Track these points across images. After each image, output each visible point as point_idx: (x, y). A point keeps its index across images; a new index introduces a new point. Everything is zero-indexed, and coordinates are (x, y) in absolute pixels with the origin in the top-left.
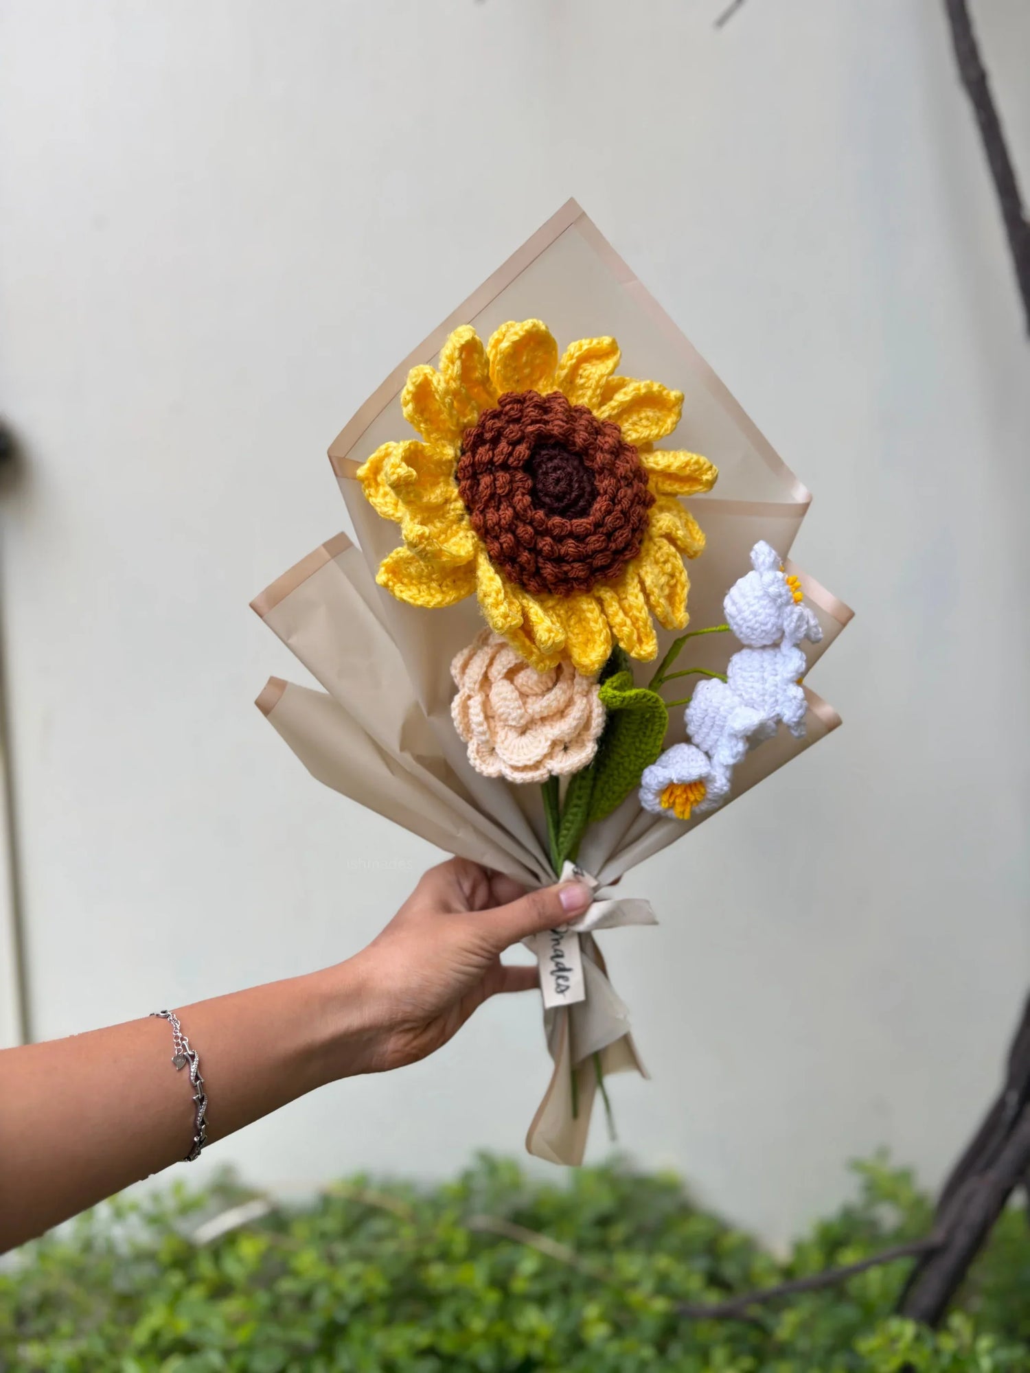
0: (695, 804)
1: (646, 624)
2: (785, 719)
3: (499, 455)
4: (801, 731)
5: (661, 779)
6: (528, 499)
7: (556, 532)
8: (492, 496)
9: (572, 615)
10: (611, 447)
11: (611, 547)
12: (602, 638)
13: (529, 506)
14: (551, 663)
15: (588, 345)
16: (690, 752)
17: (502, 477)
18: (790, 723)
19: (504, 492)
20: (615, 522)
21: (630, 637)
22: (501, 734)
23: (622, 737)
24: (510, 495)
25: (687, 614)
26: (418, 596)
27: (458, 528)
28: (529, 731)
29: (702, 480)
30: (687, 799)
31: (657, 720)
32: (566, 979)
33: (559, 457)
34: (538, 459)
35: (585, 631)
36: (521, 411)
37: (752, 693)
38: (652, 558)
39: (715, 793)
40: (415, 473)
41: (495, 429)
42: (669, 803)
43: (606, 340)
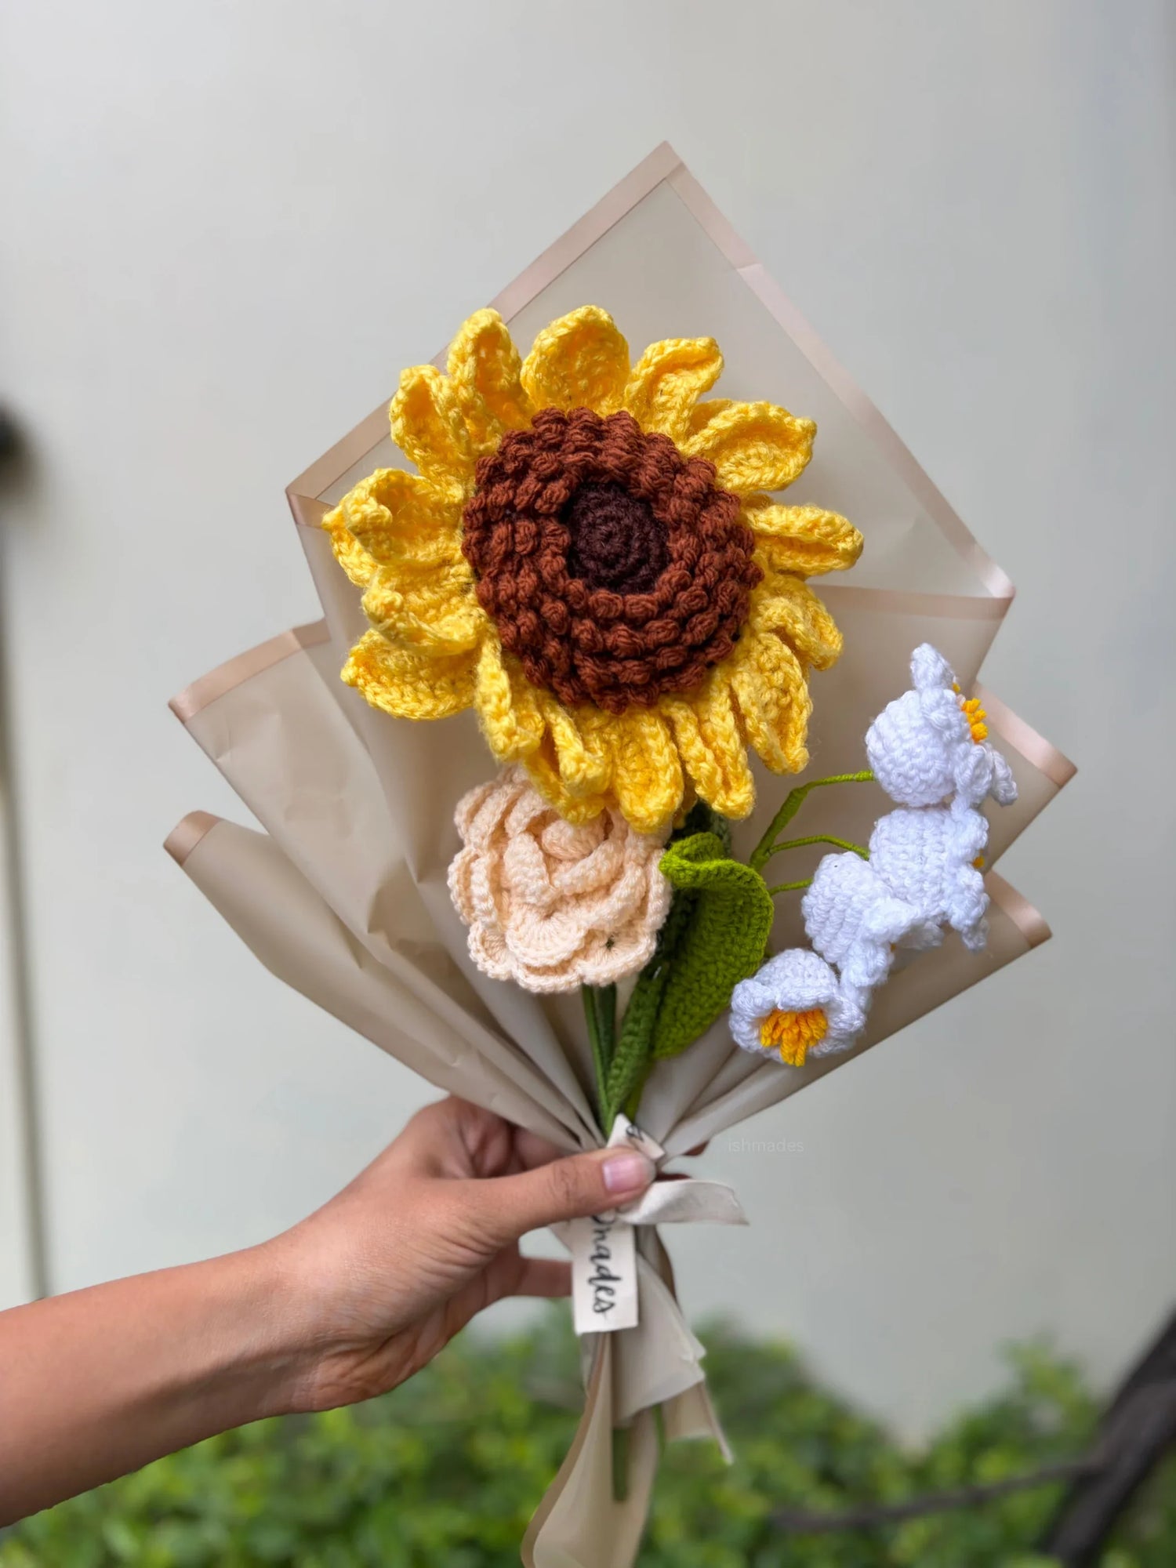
0: (811, 1044)
1: (735, 759)
2: (954, 921)
3: (522, 495)
4: (979, 941)
5: (759, 1001)
6: (561, 560)
7: (600, 612)
8: (509, 555)
9: (630, 742)
10: (694, 491)
11: (685, 640)
12: (668, 777)
13: (561, 572)
14: (587, 811)
15: (674, 346)
16: (807, 963)
17: (525, 527)
18: (961, 927)
19: (525, 550)
20: (692, 601)
21: (710, 779)
22: (517, 914)
23: (705, 934)
24: (535, 553)
25: (806, 751)
26: (399, 702)
27: (460, 602)
28: (556, 914)
29: (837, 549)
30: (800, 1033)
31: (755, 910)
32: (610, 1291)
33: (614, 503)
34: (583, 504)
35: (647, 767)
36: (562, 433)
37: (904, 878)
38: (754, 663)
39: (841, 1029)
40: (388, 513)
41: (520, 458)
42: (773, 1039)
43: (701, 343)
